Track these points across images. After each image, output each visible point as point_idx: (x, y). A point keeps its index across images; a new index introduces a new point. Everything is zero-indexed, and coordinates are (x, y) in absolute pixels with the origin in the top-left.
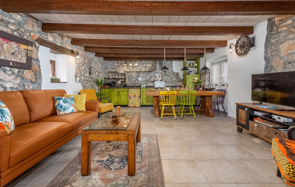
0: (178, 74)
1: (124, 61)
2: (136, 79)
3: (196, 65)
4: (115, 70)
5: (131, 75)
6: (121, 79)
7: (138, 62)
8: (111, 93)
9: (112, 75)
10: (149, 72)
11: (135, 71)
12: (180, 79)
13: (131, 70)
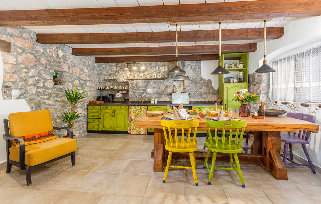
0: (209, 82)
1: (125, 64)
2: (143, 90)
3: (241, 66)
4: (113, 77)
5: (136, 84)
6: (122, 90)
7: (147, 65)
8: (103, 112)
9: (110, 84)
10: (163, 79)
11: (142, 78)
12: (214, 90)
13: (135, 77)
